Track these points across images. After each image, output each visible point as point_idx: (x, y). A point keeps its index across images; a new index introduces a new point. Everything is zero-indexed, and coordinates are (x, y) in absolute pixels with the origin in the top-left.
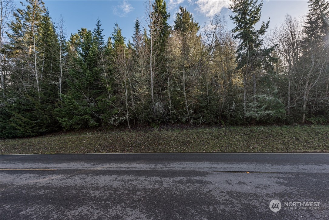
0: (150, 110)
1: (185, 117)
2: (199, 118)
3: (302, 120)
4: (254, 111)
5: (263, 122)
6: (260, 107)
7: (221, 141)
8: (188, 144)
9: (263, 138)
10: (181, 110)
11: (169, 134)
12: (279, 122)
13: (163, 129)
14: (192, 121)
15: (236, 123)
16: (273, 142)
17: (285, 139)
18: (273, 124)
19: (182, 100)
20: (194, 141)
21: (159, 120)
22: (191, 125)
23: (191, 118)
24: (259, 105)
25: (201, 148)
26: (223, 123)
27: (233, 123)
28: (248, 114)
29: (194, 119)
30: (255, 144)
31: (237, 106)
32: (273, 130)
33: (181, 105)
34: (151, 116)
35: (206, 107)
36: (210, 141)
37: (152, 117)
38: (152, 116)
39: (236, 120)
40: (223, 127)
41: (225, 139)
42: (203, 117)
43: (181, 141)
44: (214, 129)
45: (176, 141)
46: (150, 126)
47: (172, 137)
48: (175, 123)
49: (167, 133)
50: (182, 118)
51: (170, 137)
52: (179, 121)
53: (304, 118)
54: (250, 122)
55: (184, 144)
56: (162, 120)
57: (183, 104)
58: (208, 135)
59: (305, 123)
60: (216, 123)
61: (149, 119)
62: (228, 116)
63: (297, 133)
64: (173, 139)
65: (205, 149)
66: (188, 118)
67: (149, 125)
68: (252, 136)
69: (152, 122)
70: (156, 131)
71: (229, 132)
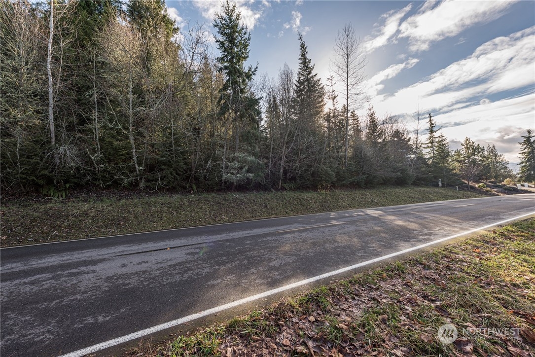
0: (41, 160)
1: (128, 177)
2: (156, 180)
3: (279, 186)
4: (232, 173)
5: (243, 187)
6: (241, 168)
7: (180, 214)
8: (121, 223)
9: (234, 207)
10: (121, 165)
11: (86, 207)
12: (260, 187)
13: (74, 199)
14: (142, 185)
15: (212, 188)
16: (242, 211)
17: (255, 207)
18: (253, 190)
19: (125, 148)
20: (136, 217)
21: (66, 182)
22: (140, 191)
23: (141, 179)
24: (239, 165)
25: (144, 227)
26: (195, 187)
27: (208, 188)
28: (225, 176)
29: (148, 181)
30: (223, 215)
31: (214, 166)
32: (248, 197)
33: (122, 155)
34: (42, 172)
35: (168, 164)
36: (164, 215)
37: (46, 175)
38: (46, 172)
39: (212, 184)
40: (194, 193)
41: (188, 211)
42: (162, 179)
43: (108, 219)
44: (176, 198)
45: (98, 219)
46: (42, 193)
47: (91, 212)
48: (108, 187)
49: (81, 206)
50: (123, 179)
51: (86, 214)
52: (116, 184)
53: (280, 184)
54: (228, 187)
55: (115, 224)
56: (76, 180)
57: (128, 154)
58: (163, 206)
59: (281, 189)
60: (185, 188)
61: (37, 178)
62: (202, 179)
63: (268, 199)
64: (93, 216)
65: (151, 228)
66: (136, 180)
67: (37, 191)
68: (223, 204)
69: (48, 184)
70: (55, 204)
71: (197, 200)
